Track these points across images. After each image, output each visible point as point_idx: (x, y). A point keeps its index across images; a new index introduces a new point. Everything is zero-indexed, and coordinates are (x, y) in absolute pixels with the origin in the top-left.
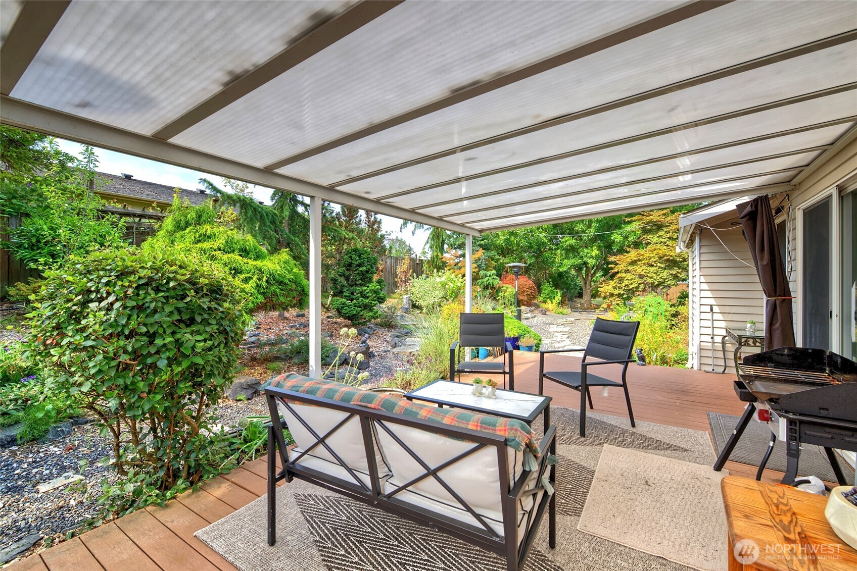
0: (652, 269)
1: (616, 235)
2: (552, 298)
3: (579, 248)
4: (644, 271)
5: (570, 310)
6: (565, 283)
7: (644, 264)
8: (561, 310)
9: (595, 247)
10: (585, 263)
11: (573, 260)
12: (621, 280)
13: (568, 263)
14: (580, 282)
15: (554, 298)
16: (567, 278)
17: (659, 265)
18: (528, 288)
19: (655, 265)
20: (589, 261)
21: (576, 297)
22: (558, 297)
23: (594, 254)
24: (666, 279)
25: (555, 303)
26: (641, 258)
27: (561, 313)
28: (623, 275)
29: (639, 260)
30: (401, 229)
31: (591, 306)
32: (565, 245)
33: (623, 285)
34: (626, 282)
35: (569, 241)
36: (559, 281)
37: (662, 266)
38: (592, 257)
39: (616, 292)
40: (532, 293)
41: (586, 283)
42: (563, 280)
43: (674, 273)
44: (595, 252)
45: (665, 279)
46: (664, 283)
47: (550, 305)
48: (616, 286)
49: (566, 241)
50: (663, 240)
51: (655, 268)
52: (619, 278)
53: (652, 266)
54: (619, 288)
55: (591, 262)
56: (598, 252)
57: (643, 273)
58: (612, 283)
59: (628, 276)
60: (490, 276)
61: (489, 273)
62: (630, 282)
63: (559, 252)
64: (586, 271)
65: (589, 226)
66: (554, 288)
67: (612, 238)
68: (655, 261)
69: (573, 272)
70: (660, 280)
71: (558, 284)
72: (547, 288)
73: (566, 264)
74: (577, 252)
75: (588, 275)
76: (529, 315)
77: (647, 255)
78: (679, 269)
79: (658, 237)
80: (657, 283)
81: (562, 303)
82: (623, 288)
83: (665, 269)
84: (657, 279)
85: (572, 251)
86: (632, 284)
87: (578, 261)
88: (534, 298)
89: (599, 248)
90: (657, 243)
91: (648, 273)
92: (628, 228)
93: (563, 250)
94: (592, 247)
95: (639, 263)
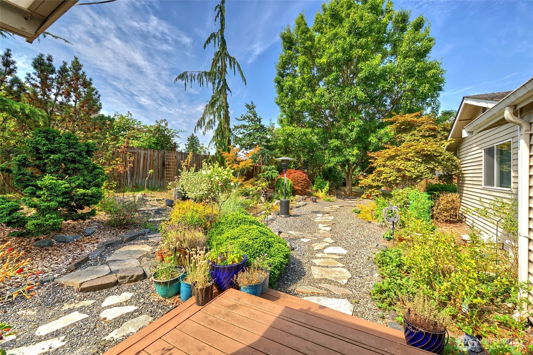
0: (409, 163)
1: (372, 138)
2: (322, 188)
3: (343, 149)
4: (403, 165)
5: (335, 197)
6: (334, 176)
7: (402, 159)
8: (328, 198)
9: (356, 148)
10: (348, 161)
11: (338, 158)
12: (379, 174)
13: (334, 160)
14: (343, 175)
15: (324, 188)
16: (335, 172)
17: (416, 159)
18: (302, 180)
19: (413, 159)
20: (351, 158)
21: (341, 186)
22: (327, 187)
23: (354, 153)
24: (424, 172)
25: (324, 192)
26: (399, 153)
27: (329, 200)
28: (382, 169)
29: (397, 155)
30: (195, 130)
31: (352, 194)
32: (332, 146)
33: (382, 177)
34: (384, 175)
35: (335, 142)
36: (329, 175)
37: (420, 160)
38: (353, 155)
39: (375, 184)
40: (305, 184)
41: (348, 176)
42: (332, 174)
43: (431, 167)
44: (356, 151)
45: (422, 173)
46: (421, 176)
47: (321, 194)
48: (375, 179)
49: (333, 143)
50: (416, 138)
51: (413, 162)
52: (378, 171)
53: (410, 160)
54: (378, 181)
55: (352, 159)
56: (358, 151)
57: (401, 167)
58: (371, 176)
59: (387, 170)
60: (270, 170)
61: (269, 168)
62: (388, 175)
63: (327, 151)
64: (348, 167)
65: (351, 131)
66: (324, 180)
67: (369, 140)
68: (412, 156)
69: (339, 168)
70: (418, 174)
71: (328, 177)
72: (319, 180)
73: (333, 161)
74: (342, 151)
75: (350, 170)
76: (301, 203)
77: (404, 150)
78: (435, 163)
79: (411, 135)
80: (415, 176)
81: (330, 192)
82: (382, 180)
83: (422, 163)
84: (415, 173)
85: (338, 150)
86: (390, 177)
87: (342, 159)
88: (307, 188)
89: (359, 148)
90: (410, 141)
91: (406, 167)
92: (382, 131)
93: (331, 149)
94: (353, 148)
95: (397, 158)
